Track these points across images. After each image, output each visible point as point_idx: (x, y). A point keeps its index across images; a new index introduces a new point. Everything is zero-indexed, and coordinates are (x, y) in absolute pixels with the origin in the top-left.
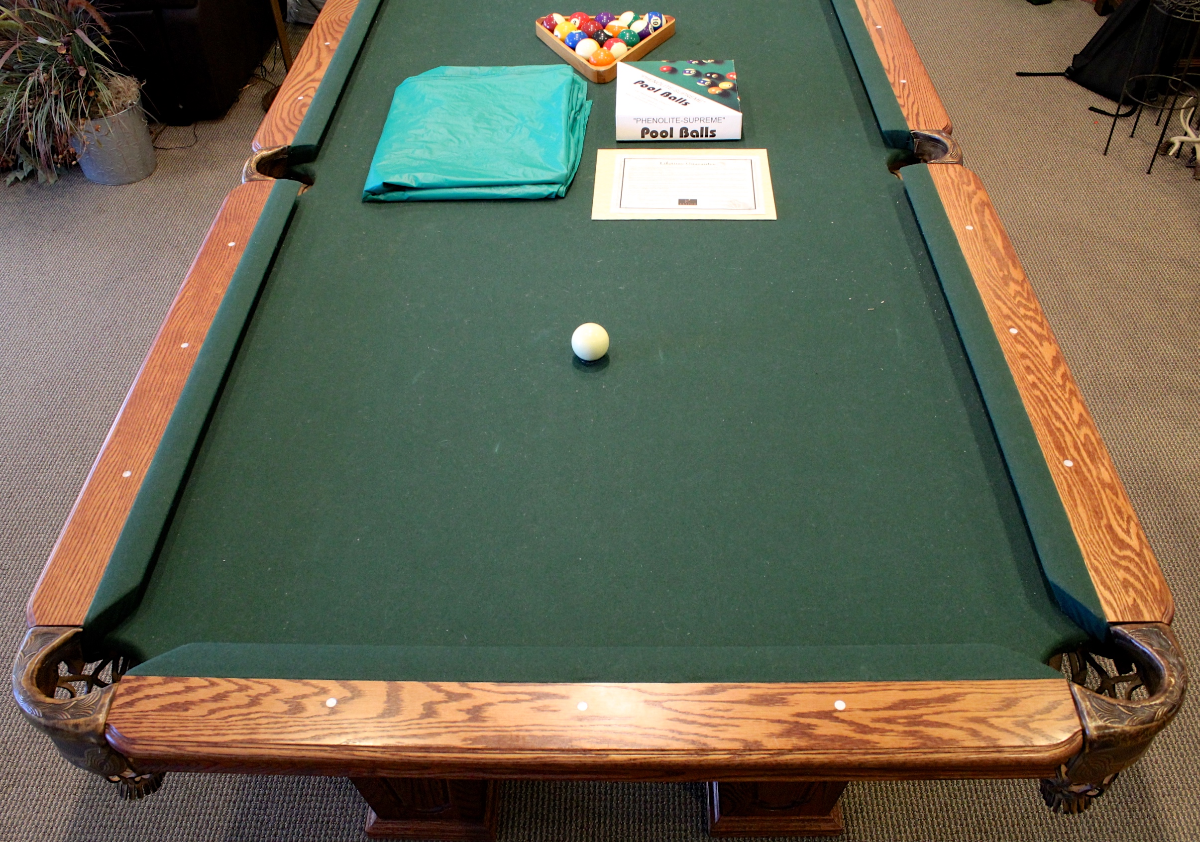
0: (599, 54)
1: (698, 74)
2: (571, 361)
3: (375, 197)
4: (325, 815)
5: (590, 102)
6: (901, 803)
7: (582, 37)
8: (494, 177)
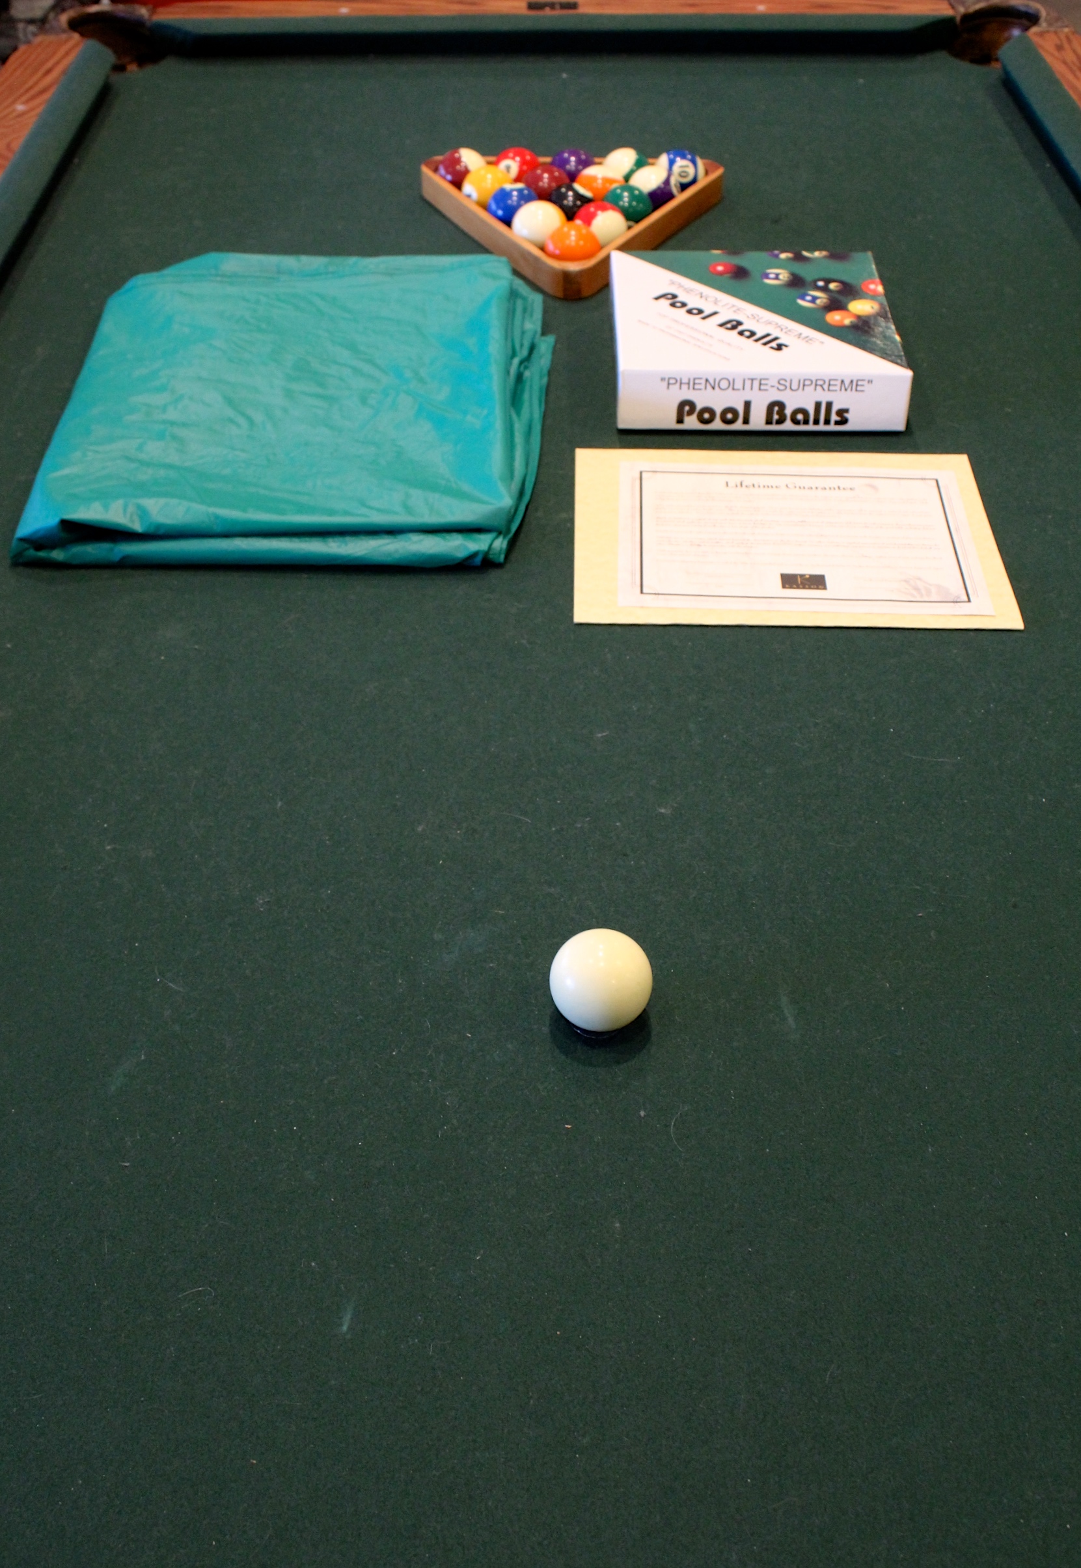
0: (568, 235)
1: (796, 282)
3: (42, 554)
5: (551, 339)
7: (525, 199)
8: (332, 512)
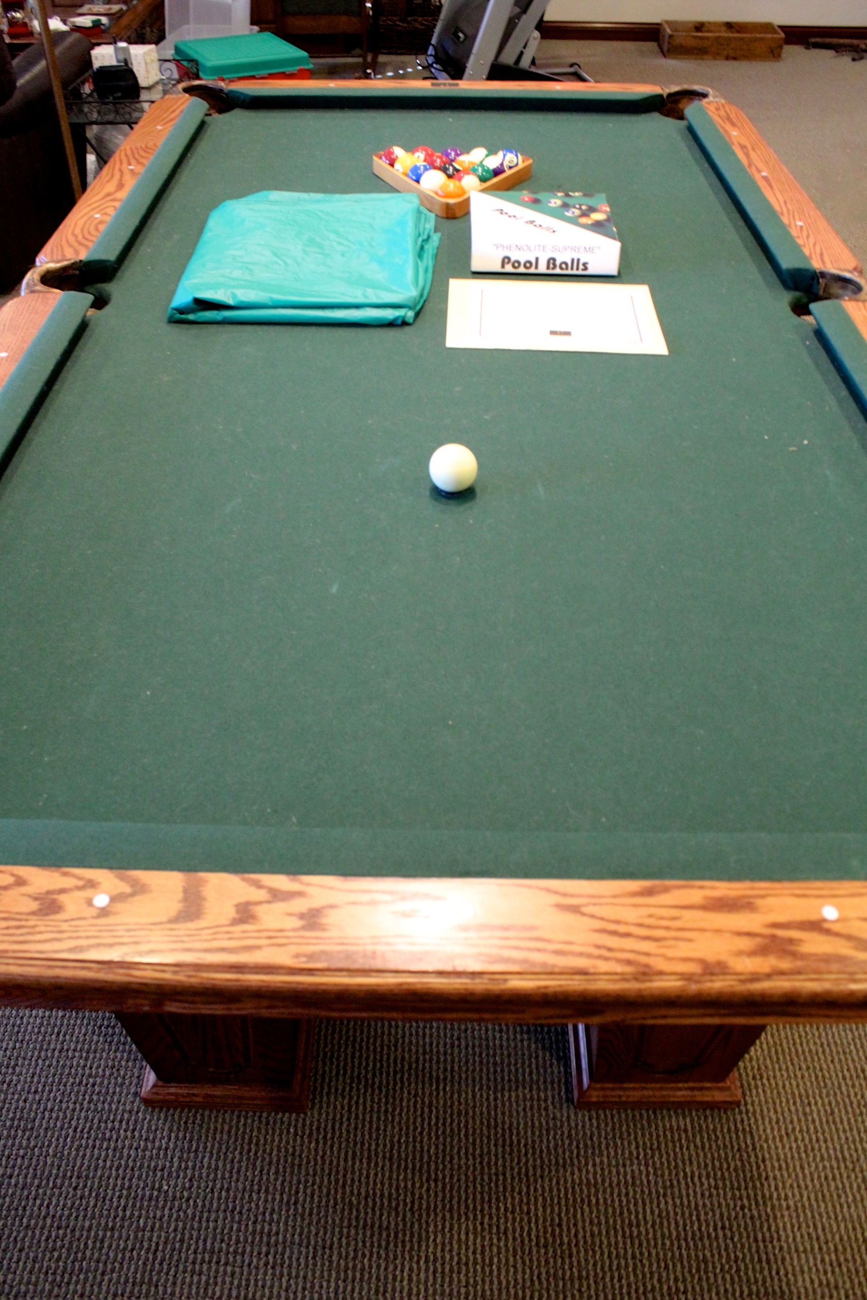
0: (449, 186)
1: (565, 206)
2: (428, 493)
3: (183, 316)
4: (90, 1076)
5: (439, 235)
6: (808, 1068)
7: (426, 169)
8: (328, 297)
